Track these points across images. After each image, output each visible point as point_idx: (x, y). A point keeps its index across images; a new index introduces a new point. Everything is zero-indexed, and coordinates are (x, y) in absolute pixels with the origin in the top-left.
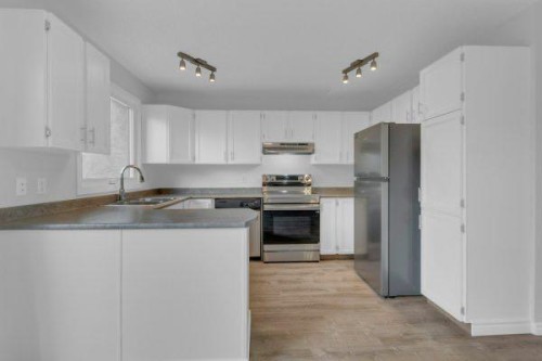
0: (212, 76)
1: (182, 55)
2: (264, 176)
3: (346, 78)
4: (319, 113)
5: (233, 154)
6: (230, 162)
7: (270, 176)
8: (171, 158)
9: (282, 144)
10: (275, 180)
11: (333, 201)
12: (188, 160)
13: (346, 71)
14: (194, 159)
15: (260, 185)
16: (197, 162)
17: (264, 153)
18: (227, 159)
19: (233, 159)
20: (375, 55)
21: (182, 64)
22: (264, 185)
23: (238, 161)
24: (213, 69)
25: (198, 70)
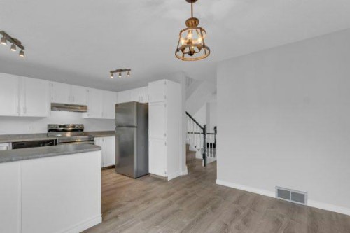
0: (22, 53)
2: (49, 125)
3: (112, 75)
4: (90, 89)
5: (25, 109)
6: (22, 114)
7: (55, 125)
9: (66, 105)
10: (59, 128)
11: (101, 138)
13: (112, 72)
15: (46, 131)
17: (52, 109)
18: (19, 113)
19: (25, 113)
20: (129, 70)
22: (49, 131)
24: (22, 48)
25: (13, 47)
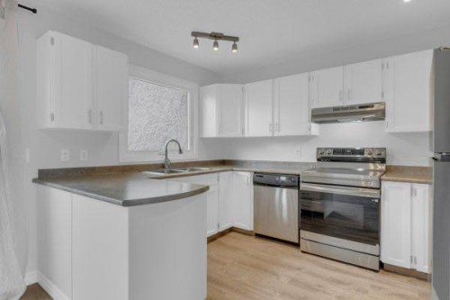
0: (235, 47)
1: (195, 34)
2: (318, 149)
5: (279, 125)
7: (326, 149)
8: (220, 132)
9: (335, 109)
10: (332, 155)
12: (236, 134)
14: (243, 131)
15: (315, 161)
16: (246, 135)
17: (314, 122)
18: (272, 131)
19: (279, 131)
21: (196, 42)
22: (319, 160)
23: (284, 132)
24: (235, 39)
25: (216, 44)
